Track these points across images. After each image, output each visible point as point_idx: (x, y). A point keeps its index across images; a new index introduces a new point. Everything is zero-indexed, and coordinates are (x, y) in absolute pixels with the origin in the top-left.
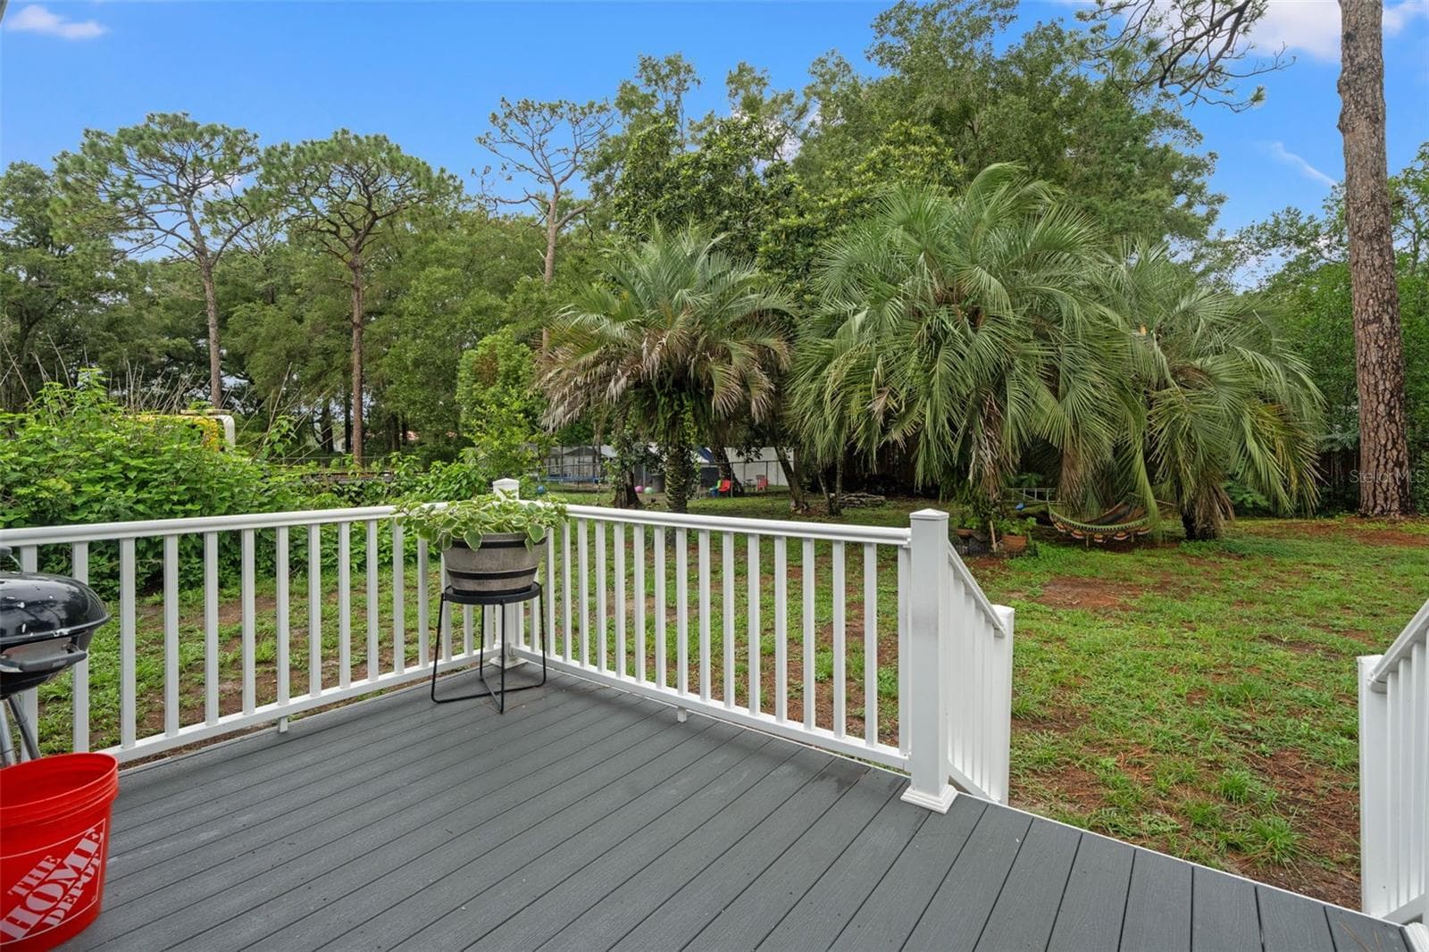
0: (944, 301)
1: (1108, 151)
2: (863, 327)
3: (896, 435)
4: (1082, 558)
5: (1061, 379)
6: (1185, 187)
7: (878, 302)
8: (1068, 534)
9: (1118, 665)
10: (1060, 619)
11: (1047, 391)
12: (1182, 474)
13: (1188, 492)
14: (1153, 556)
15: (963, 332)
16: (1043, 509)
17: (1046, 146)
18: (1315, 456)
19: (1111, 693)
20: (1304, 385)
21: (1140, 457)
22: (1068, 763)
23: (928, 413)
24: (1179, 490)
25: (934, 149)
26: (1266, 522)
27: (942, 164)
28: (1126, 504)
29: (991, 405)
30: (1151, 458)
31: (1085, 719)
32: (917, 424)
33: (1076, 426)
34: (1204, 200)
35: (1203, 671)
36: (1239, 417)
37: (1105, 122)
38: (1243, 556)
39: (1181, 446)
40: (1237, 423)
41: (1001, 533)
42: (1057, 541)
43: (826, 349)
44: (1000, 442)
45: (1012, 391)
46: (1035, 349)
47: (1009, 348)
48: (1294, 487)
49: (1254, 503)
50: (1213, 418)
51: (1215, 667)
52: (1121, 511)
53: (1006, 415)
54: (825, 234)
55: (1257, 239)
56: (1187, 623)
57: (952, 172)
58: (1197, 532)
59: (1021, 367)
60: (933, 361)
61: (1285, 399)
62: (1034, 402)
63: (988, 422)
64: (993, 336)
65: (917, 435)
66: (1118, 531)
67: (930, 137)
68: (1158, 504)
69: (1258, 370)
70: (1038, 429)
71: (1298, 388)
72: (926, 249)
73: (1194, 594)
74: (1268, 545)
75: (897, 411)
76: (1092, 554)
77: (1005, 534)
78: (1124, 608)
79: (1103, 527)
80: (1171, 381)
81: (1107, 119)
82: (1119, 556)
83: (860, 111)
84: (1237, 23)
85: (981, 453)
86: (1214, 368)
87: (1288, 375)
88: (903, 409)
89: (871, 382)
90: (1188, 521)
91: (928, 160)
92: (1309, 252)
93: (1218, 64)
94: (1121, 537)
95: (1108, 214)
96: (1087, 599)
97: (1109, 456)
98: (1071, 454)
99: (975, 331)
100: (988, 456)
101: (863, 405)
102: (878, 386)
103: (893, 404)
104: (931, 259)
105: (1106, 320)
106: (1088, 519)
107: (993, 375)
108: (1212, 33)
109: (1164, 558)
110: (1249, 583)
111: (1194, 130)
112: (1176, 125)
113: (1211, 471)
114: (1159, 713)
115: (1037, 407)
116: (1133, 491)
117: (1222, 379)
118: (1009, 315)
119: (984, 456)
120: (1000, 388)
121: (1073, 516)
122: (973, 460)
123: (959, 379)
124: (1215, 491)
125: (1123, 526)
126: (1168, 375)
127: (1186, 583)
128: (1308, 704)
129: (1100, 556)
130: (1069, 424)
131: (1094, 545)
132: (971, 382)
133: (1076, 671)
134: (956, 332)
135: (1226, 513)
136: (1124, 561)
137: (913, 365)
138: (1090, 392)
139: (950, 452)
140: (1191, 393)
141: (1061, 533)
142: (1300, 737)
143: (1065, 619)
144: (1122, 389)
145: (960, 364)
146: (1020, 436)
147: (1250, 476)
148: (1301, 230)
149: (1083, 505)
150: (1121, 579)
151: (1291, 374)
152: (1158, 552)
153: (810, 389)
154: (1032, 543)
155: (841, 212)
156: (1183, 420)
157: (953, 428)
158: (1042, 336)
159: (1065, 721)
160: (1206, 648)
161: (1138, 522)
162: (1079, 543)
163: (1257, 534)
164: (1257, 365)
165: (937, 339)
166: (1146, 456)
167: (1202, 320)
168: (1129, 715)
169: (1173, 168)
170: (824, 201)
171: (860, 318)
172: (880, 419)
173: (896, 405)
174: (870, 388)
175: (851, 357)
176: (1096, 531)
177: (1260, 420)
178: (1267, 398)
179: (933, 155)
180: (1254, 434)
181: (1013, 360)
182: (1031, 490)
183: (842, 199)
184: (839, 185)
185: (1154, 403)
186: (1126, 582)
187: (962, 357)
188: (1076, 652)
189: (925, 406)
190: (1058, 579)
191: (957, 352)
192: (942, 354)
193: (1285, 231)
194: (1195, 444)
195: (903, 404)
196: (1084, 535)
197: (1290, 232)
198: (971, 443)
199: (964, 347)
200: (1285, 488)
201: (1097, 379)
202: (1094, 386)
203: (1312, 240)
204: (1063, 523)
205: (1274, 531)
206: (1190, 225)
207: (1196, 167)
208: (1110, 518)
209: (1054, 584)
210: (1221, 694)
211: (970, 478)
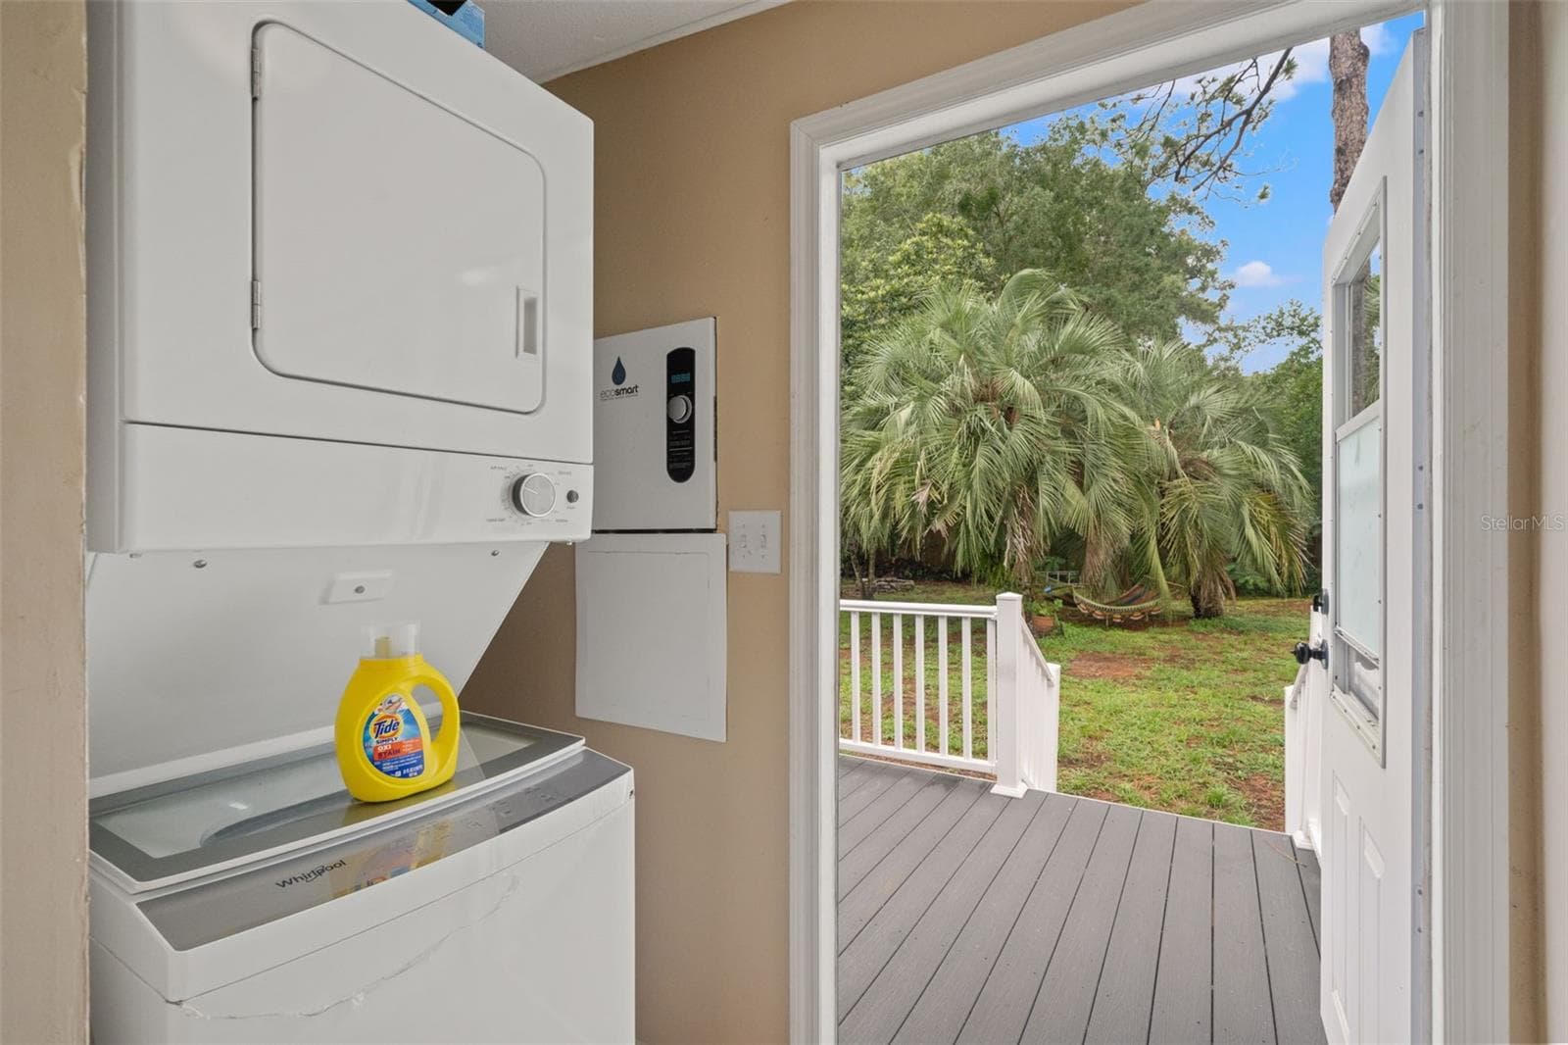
0: (980, 399)
1: (1127, 245)
2: (908, 424)
3: (938, 525)
4: (1103, 636)
5: (1086, 474)
6: (1199, 271)
7: (921, 399)
8: (1090, 615)
9: (1134, 721)
10: (1086, 687)
11: (1074, 485)
12: (1190, 559)
13: (1195, 575)
14: (1165, 633)
15: (999, 429)
16: (1067, 591)
17: (1068, 233)
18: (1304, 542)
19: (1129, 741)
20: (1295, 478)
21: (1153, 543)
22: (1096, 788)
23: (968, 506)
24: (1187, 570)
25: (966, 243)
26: (1266, 602)
27: (973, 257)
28: (1142, 586)
29: (1024, 497)
30: (1164, 543)
31: (1108, 759)
32: (958, 515)
33: (1098, 516)
34: (1217, 285)
35: (1201, 723)
36: (1239, 505)
37: (1124, 216)
38: (1242, 632)
39: (1189, 532)
40: (1238, 514)
41: (1030, 614)
42: (1080, 622)
43: (870, 442)
44: (1031, 531)
45: (1044, 485)
46: (1063, 446)
47: (1040, 445)
48: (1285, 570)
49: (1255, 585)
50: (1216, 507)
51: (1210, 720)
52: (1138, 592)
53: (1037, 507)
54: (864, 326)
55: (1264, 328)
56: (1191, 688)
57: (983, 266)
58: (1202, 612)
59: (1051, 463)
60: (974, 456)
61: (1277, 486)
62: (1062, 495)
63: (1021, 513)
64: (1027, 434)
65: (958, 524)
66: (1134, 611)
67: (961, 230)
68: (1169, 585)
69: (1256, 463)
70: (1066, 519)
71: (1290, 480)
72: (965, 350)
73: (1197, 665)
74: (1265, 622)
75: (940, 503)
76: (1111, 632)
77: (1034, 616)
78: (1138, 677)
79: (1121, 608)
80: (1181, 472)
81: (1126, 213)
82: (1135, 634)
83: (888, 192)
84: (1246, 123)
85: (1015, 541)
86: (1220, 460)
87: (1281, 467)
88: (946, 501)
89: (914, 474)
90: (1195, 601)
91: (960, 253)
92: (1309, 342)
93: (1228, 162)
94: (1137, 617)
95: (1126, 306)
96: (1107, 671)
97: (1126, 542)
98: (1094, 542)
99: (1010, 429)
100: (1021, 544)
101: (907, 496)
102: (922, 478)
103: (936, 495)
104: (969, 359)
105: (1124, 417)
106: (1106, 600)
107: (1026, 469)
108: (1222, 132)
109: (1174, 636)
110: (1245, 655)
111: (1207, 217)
112: (1190, 211)
113: (1216, 554)
114: (1165, 754)
115: (1065, 499)
116: (1147, 574)
117: (1227, 471)
118: (1041, 415)
119: (1018, 544)
120: (1031, 480)
121: (1094, 598)
122: (1008, 548)
123: (996, 473)
124: (1219, 574)
125: (1139, 606)
126: (1178, 466)
127: (1192, 656)
128: (1277, 744)
129: (1118, 635)
130: (1092, 515)
131: (1113, 625)
132: (1007, 475)
133: (1100, 726)
134: (993, 430)
135: (1227, 594)
136: (1140, 639)
137: (955, 461)
138: (1111, 487)
139: (988, 541)
140: (1199, 483)
141: (1083, 614)
142: (1267, 766)
143: (1090, 687)
144: (1138, 483)
145: (997, 459)
146: (1050, 524)
147: (1248, 561)
148: (1304, 320)
149: (1103, 587)
150: (1137, 654)
151: (1284, 467)
152: (1170, 630)
153: (856, 480)
154: (1059, 623)
155: (880, 305)
156: (1191, 509)
157: (991, 518)
158: (1069, 434)
159: (1094, 761)
160: (1204, 706)
161: (1152, 603)
162: (1100, 623)
163: (1257, 612)
164: (1255, 458)
165: (976, 436)
166: (1159, 542)
167: (1209, 417)
168: (1142, 756)
169: (1188, 253)
170: (863, 293)
171: (905, 414)
172: (924, 509)
173: (939, 497)
174: (914, 481)
175: (895, 451)
176: (1115, 612)
177: (1258, 509)
178: (1264, 487)
179: (965, 248)
180: (1251, 521)
181: (1044, 457)
182: (1054, 573)
183: (880, 292)
184: (876, 276)
185: (1167, 493)
186: (1140, 656)
187: (999, 453)
188: (1100, 712)
189: (965, 498)
190: (1083, 654)
191: (994, 448)
192: (981, 449)
193: (1288, 322)
194: (1201, 531)
195: (946, 496)
196: (1105, 616)
197: (1293, 322)
198: (1006, 532)
199: (1000, 444)
200: (1277, 571)
201: (1118, 476)
202: (1114, 480)
203: (1313, 330)
204: (1086, 604)
205: (1272, 609)
206: (1203, 312)
207: (1209, 253)
208: (1125, 600)
209: (1080, 660)
210: (1213, 739)
211: (1005, 564)
